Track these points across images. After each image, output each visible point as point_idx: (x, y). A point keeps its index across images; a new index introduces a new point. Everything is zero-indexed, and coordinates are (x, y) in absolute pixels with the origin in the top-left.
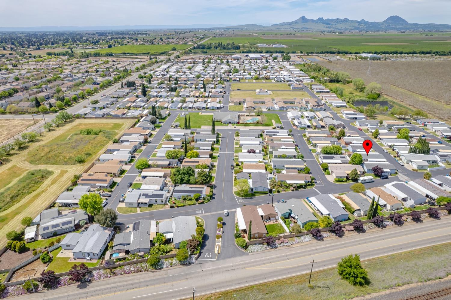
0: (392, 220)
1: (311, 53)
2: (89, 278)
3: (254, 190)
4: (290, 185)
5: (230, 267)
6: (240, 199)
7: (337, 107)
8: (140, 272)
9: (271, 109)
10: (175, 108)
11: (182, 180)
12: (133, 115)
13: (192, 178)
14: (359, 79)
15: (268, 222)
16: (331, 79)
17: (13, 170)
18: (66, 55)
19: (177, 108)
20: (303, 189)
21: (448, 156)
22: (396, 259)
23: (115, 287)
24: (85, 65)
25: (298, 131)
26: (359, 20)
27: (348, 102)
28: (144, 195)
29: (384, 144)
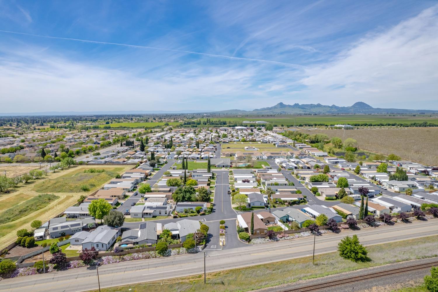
0: (383, 221)
1: (291, 126)
2: (99, 262)
3: (252, 205)
4: (285, 202)
5: (236, 253)
6: (239, 212)
7: (320, 156)
8: (149, 258)
9: (259, 158)
10: (171, 158)
11: (184, 198)
12: (133, 162)
13: (192, 196)
14: (336, 138)
15: (267, 225)
16: (312, 140)
17: (21, 196)
18: (67, 128)
19: (173, 158)
20: (297, 205)
21: (425, 181)
22: (392, 245)
23: (124, 268)
24: (85, 133)
25: (287, 171)
26: (330, 105)
27: (329, 153)
28: (148, 207)
29: (366, 177)
